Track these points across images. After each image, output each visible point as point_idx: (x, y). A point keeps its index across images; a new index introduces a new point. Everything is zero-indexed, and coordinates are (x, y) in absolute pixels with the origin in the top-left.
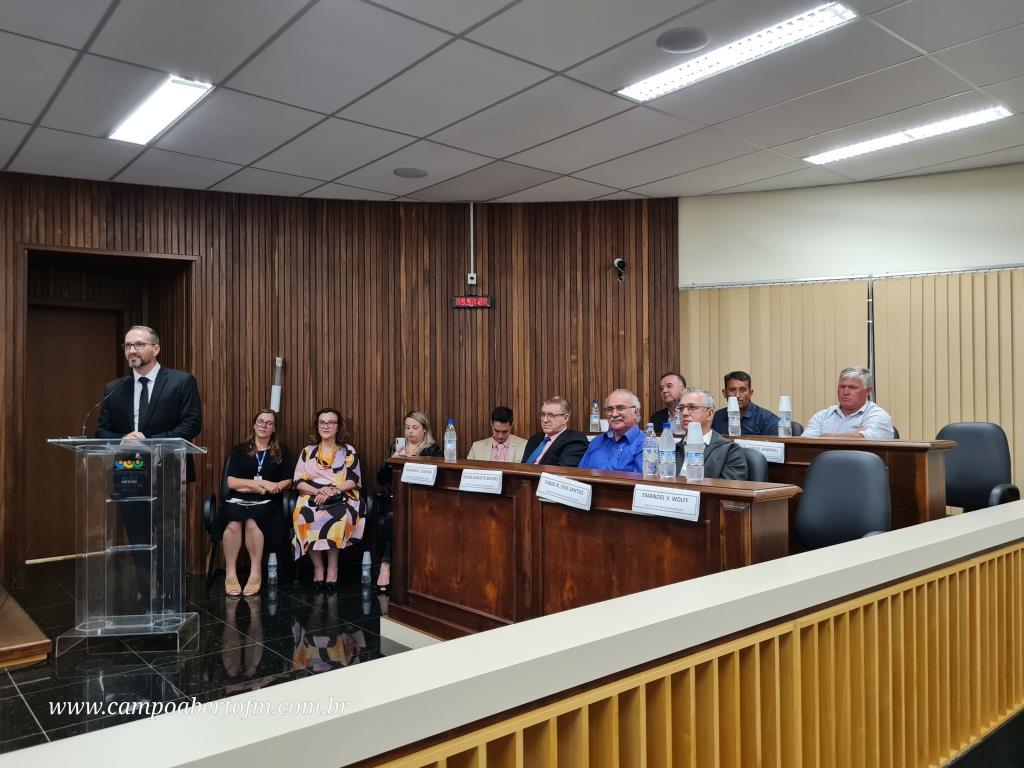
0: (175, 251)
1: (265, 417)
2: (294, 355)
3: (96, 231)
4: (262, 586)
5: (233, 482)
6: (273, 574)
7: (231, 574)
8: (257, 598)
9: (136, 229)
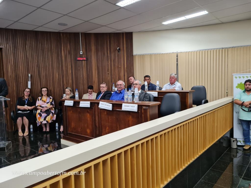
1: (27, 90)
2: (34, 73)
4: (29, 133)
5: (19, 107)
6: (32, 130)
7: (20, 131)
8: (28, 136)
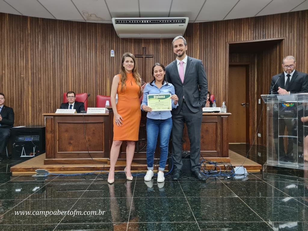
0: (277, 37)
3: (250, 34)
9: (263, 31)
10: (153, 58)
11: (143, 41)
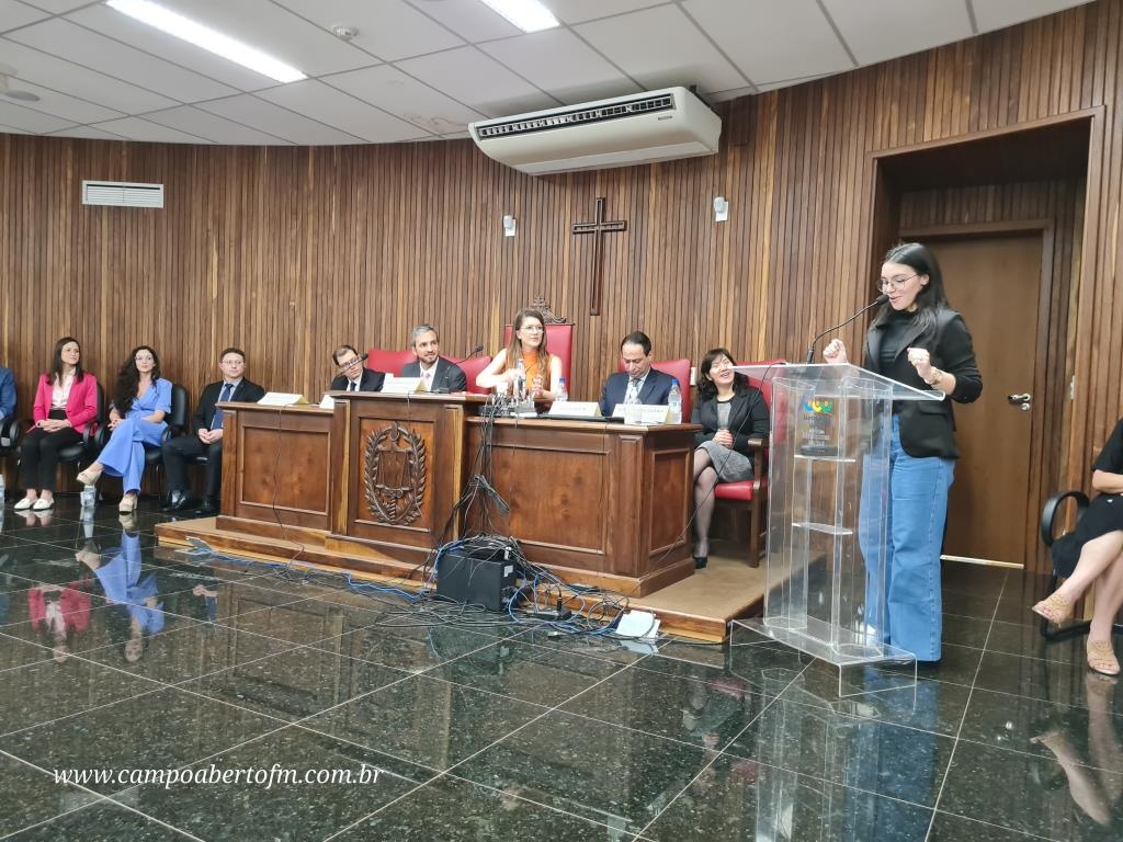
0: (1064, 109)
3: (956, 112)
10: (626, 233)
11: (598, 178)
